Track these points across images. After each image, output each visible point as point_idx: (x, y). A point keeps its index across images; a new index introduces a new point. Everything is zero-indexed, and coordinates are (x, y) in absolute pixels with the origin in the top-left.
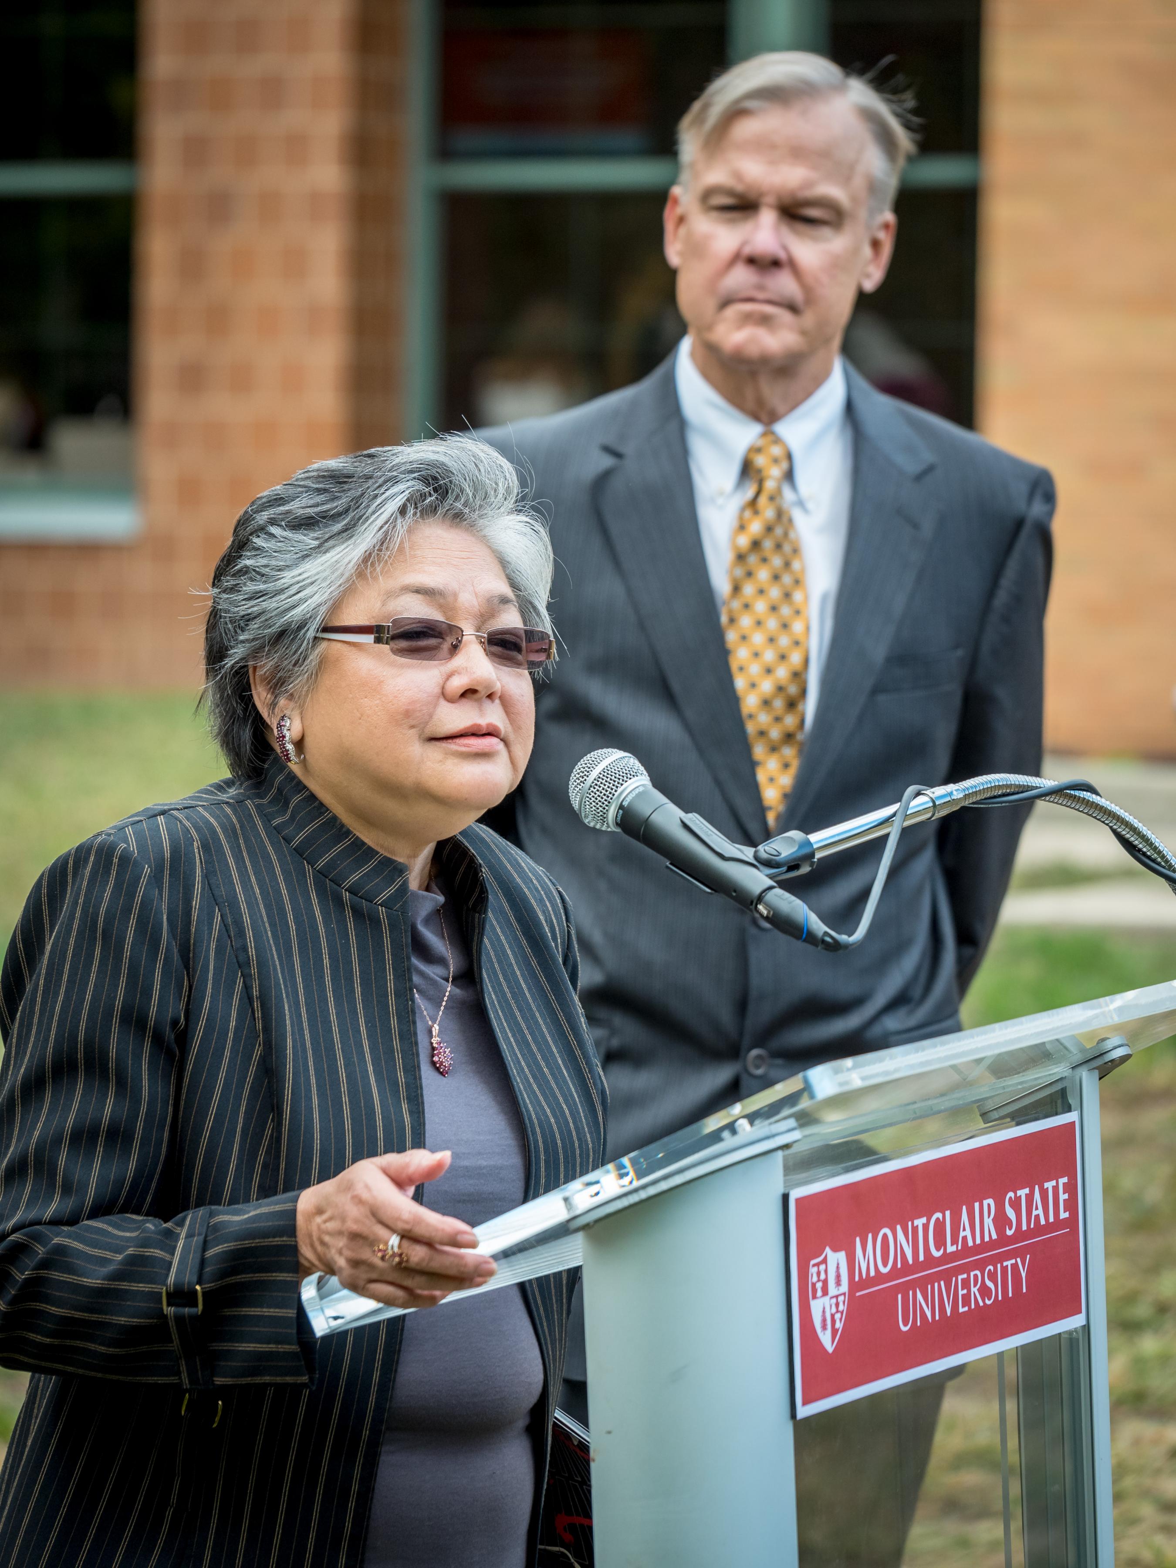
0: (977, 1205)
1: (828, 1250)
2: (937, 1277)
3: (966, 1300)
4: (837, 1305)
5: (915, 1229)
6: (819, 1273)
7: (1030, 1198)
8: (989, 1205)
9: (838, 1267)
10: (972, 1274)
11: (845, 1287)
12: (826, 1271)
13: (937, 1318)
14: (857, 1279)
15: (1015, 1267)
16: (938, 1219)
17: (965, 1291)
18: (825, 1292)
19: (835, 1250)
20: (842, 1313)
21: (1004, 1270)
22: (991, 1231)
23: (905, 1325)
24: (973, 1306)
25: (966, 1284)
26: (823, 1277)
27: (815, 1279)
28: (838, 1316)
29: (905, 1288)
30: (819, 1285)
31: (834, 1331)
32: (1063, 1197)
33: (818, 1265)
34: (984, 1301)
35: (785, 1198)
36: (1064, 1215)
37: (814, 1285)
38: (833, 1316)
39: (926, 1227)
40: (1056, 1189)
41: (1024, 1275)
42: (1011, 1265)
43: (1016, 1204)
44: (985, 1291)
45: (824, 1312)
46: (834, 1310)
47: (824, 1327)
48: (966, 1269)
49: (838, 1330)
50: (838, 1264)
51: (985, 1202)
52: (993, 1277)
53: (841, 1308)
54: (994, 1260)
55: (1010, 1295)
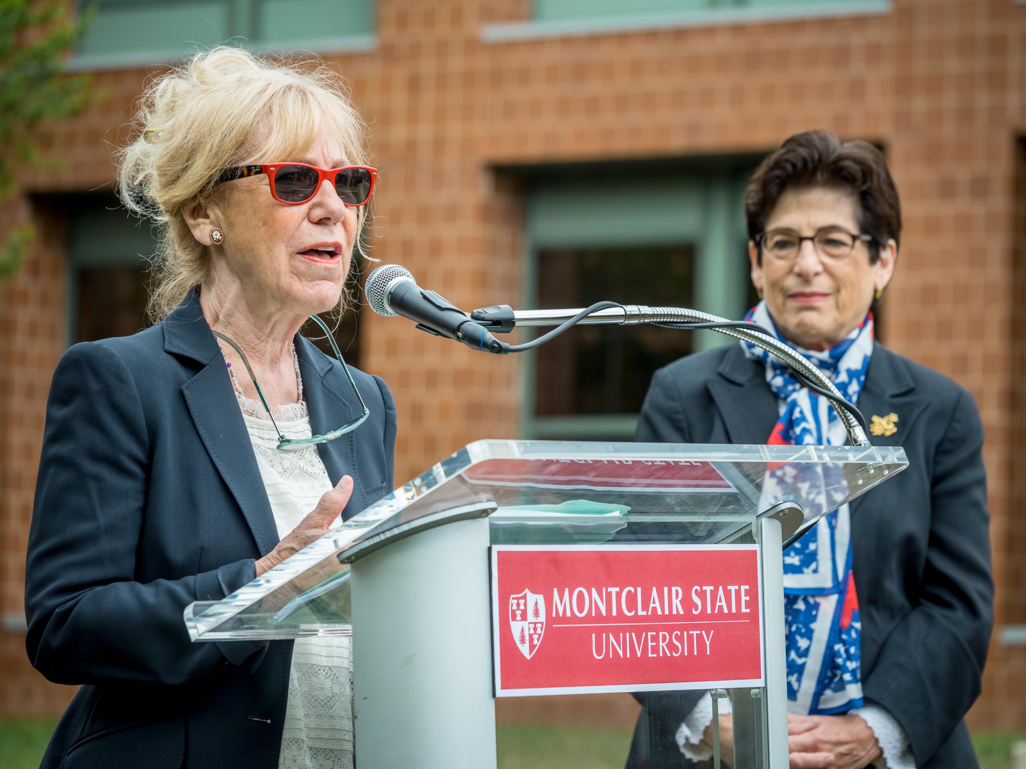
0: (666, 589)
1: (527, 590)
2: (631, 629)
3: (655, 649)
4: (535, 629)
5: (609, 595)
6: (518, 605)
7: (714, 594)
8: (677, 591)
9: (536, 604)
10: (661, 634)
11: (542, 618)
12: (525, 605)
13: (628, 656)
14: (554, 615)
15: (700, 637)
16: (629, 592)
17: (654, 644)
18: (524, 617)
19: (534, 592)
20: (540, 635)
21: (690, 637)
22: (678, 607)
23: (599, 654)
24: (661, 655)
25: (655, 639)
26: (522, 607)
27: (515, 607)
28: (535, 637)
29: (599, 632)
30: (518, 613)
31: (532, 647)
32: (744, 598)
33: (518, 599)
34: (671, 653)
35: (490, 549)
36: (744, 610)
37: (514, 612)
38: (531, 636)
39: (619, 595)
40: (738, 592)
41: (708, 643)
42: (697, 634)
43: (702, 595)
44: (671, 647)
45: (522, 630)
46: (532, 631)
47: (523, 641)
48: (657, 629)
49: (535, 646)
50: (537, 602)
51: (674, 589)
52: (680, 639)
53: (539, 631)
54: (682, 628)
55: (695, 654)
